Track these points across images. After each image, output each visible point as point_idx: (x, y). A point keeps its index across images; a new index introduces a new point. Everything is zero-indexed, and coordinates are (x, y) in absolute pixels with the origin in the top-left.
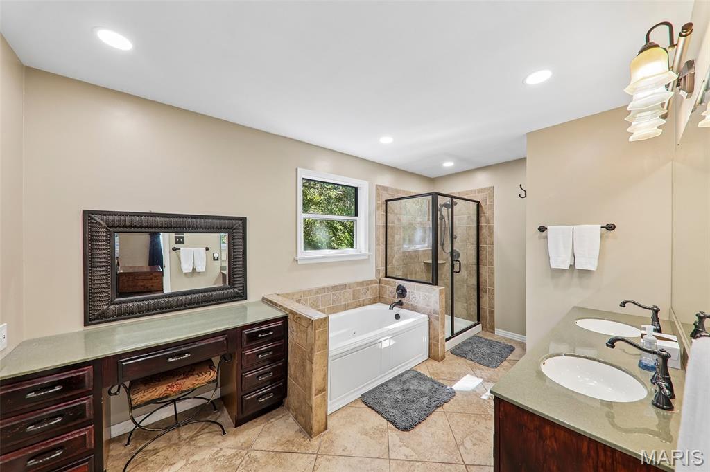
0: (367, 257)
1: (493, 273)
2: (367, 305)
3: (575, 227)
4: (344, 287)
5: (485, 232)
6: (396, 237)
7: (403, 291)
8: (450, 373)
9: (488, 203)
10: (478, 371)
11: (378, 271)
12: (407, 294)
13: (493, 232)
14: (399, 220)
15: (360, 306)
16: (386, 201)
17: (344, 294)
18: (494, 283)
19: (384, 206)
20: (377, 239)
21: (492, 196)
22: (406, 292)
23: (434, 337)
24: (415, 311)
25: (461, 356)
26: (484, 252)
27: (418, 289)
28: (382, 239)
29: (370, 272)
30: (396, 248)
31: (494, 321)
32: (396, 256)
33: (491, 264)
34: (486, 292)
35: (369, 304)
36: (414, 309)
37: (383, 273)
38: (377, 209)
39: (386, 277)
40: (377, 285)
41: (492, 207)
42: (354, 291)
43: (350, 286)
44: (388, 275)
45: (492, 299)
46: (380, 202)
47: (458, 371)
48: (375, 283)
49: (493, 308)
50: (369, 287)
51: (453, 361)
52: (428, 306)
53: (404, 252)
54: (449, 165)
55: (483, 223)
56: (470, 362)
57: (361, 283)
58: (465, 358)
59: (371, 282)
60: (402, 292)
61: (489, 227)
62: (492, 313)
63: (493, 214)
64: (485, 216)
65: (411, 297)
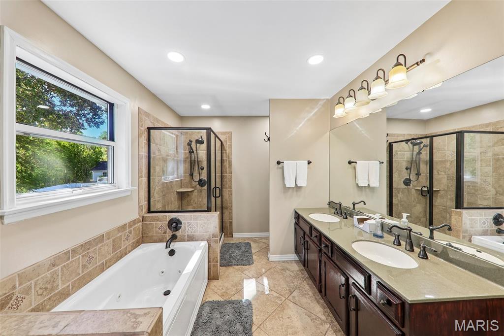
0: (129, 193)
1: (231, 194)
2: (129, 252)
3: (297, 162)
4: (101, 239)
5: (226, 164)
6: (156, 169)
7: (177, 224)
8: (233, 286)
9: (228, 143)
10: (246, 271)
11: (141, 208)
12: (183, 226)
13: (231, 164)
14: (159, 150)
15: (121, 257)
16: (149, 129)
17: (100, 249)
18: (232, 201)
19: (146, 133)
20: (140, 170)
21: (230, 139)
22: (181, 224)
23: (213, 260)
24: (192, 240)
25: (229, 265)
26: (226, 180)
27: (196, 219)
28: (145, 171)
29: (132, 211)
30: (157, 180)
31: (232, 229)
32: (157, 188)
33: (231, 187)
34: (227, 209)
35: (132, 250)
36: (191, 239)
37: (145, 209)
38: (139, 136)
39: (149, 211)
40: (140, 224)
41: (231, 146)
42: (114, 241)
43: (109, 235)
44: (152, 210)
45: (231, 213)
46: (142, 129)
47: (236, 280)
48: (138, 222)
49: (232, 219)
50: (132, 229)
51: (227, 273)
52: (206, 232)
53: (163, 184)
54: (206, 107)
55: (225, 158)
56: (236, 267)
57: (123, 227)
58: (231, 265)
59: (134, 222)
60: (175, 225)
61: (229, 161)
62: (231, 223)
63: (232, 151)
64: (226, 152)
65: (187, 228)
